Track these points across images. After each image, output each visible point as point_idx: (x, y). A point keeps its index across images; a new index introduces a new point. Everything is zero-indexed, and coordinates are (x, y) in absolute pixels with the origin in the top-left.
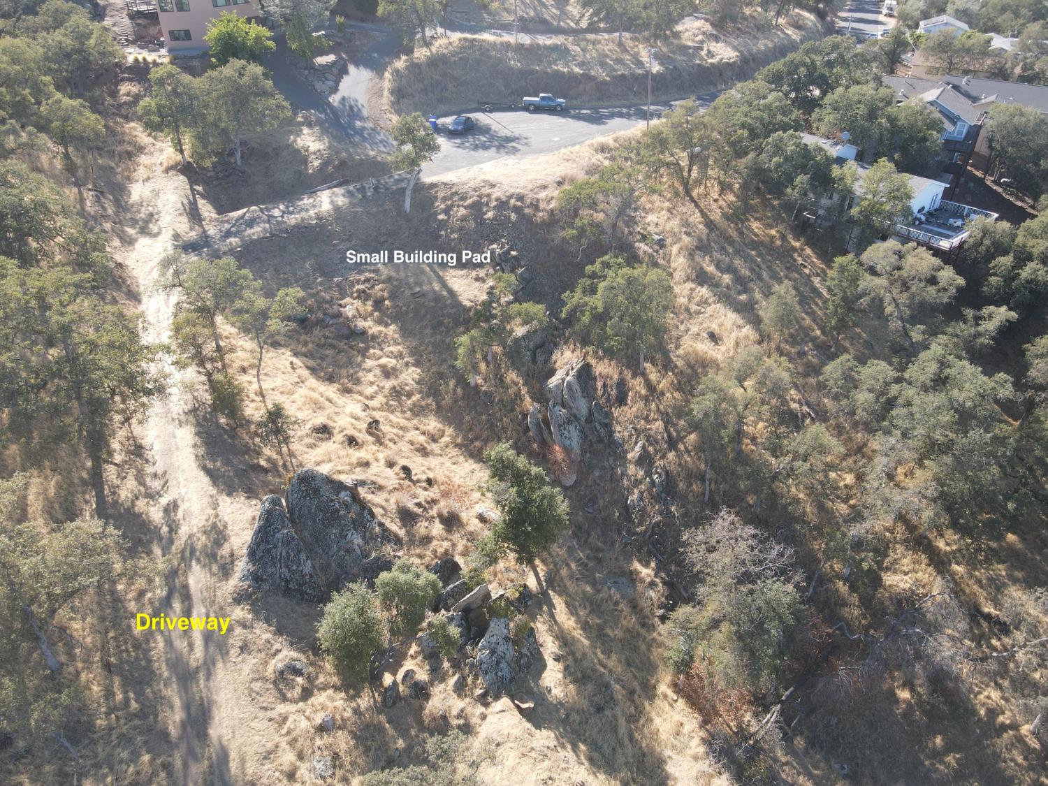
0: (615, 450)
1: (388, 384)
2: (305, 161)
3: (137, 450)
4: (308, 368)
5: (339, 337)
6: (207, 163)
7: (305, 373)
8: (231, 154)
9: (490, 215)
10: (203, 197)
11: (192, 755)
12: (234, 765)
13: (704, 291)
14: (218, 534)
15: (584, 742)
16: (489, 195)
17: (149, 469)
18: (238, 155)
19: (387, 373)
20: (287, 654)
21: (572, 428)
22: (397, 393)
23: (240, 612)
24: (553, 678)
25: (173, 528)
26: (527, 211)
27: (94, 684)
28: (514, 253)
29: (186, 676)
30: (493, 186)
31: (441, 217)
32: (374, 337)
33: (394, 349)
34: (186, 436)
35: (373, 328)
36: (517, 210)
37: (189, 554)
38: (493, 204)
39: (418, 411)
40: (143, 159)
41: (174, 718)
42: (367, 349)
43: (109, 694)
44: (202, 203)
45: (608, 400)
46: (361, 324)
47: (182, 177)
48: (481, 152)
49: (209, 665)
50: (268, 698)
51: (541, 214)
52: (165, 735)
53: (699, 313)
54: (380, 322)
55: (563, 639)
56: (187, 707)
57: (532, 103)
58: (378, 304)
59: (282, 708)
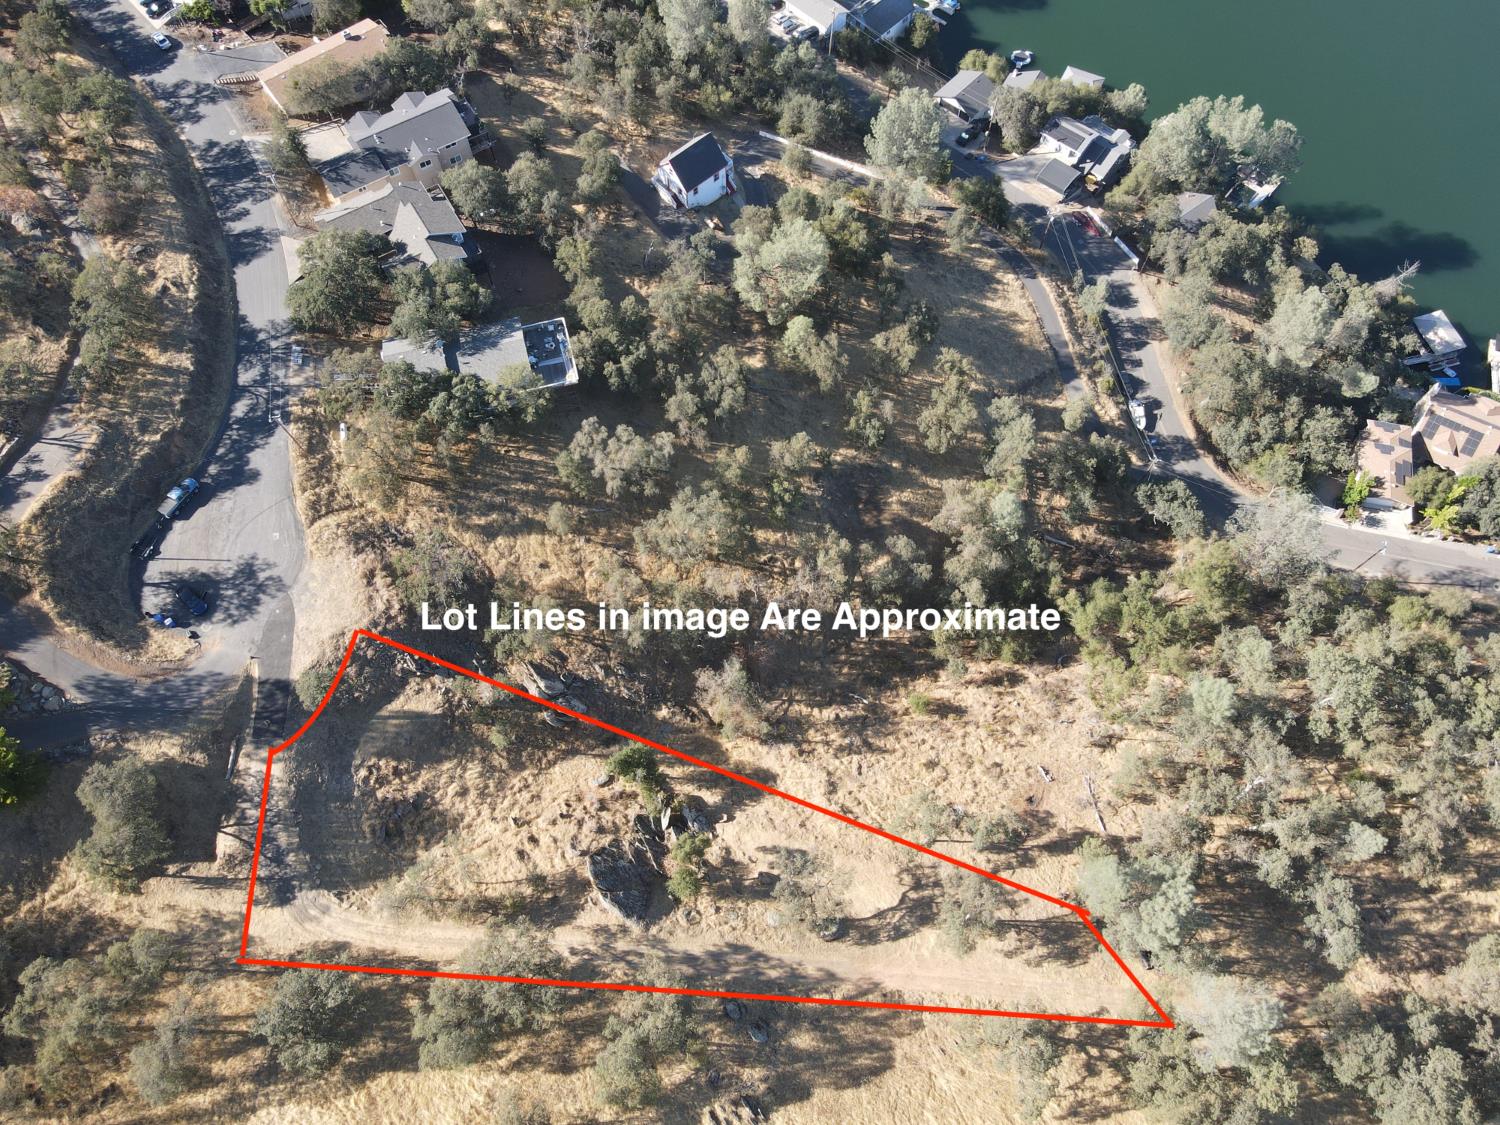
1: (472, 797)
2: (188, 764)
5: (417, 813)
9: (370, 653)
10: (186, 869)
11: (705, 965)
12: (714, 949)
15: (744, 799)
19: (463, 793)
21: (573, 702)
22: (482, 794)
30: (343, 635)
32: (426, 789)
33: (444, 779)
35: (417, 786)
36: (383, 633)
39: (501, 786)
41: (688, 969)
44: (193, 872)
45: (560, 667)
46: (410, 793)
47: (152, 881)
49: (668, 950)
50: (697, 929)
54: (413, 779)
56: (684, 963)
59: (703, 924)
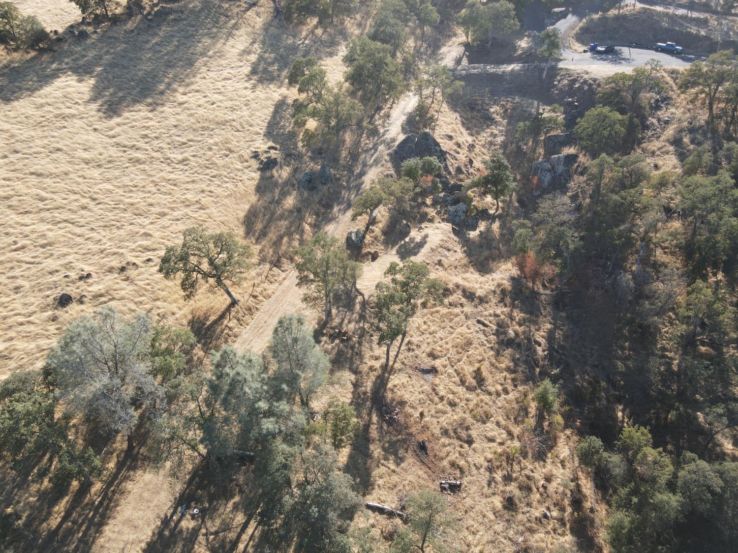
0: (563, 189)
1: (489, 139)
2: (516, 51)
3: (388, 116)
4: (462, 122)
5: (481, 118)
6: (475, 44)
7: (459, 122)
8: (487, 43)
9: (577, 86)
10: (467, 57)
11: (356, 180)
12: (363, 186)
13: (671, 148)
14: (393, 140)
17: (388, 121)
18: (490, 43)
19: (492, 135)
20: (392, 172)
21: (549, 174)
22: (491, 143)
23: (387, 158)
24: (474, 234)
25: (384, 135)
26: (594, 86)
27: (344, 153)
28: (576, 104)
29: (365, 165)
30: (587, 73)
31: (555, 83)
32: (496, 122)
33: (501, 128)
34: (404, 118)
35: (498, 118)
37: (383, 142)
40: (454, 39)
41: (357, 171)
43: (346, 157)
44: (464, 58)
46: (494, 116)
47: (463, 48)
49: (371, 166)
51: (599, 89)
52: (353, 172)
53: (658, 156)
54: (502, 117)
55: (489, 229)
56: (361, 171)
57: (660, 47)
58: (506, 111)
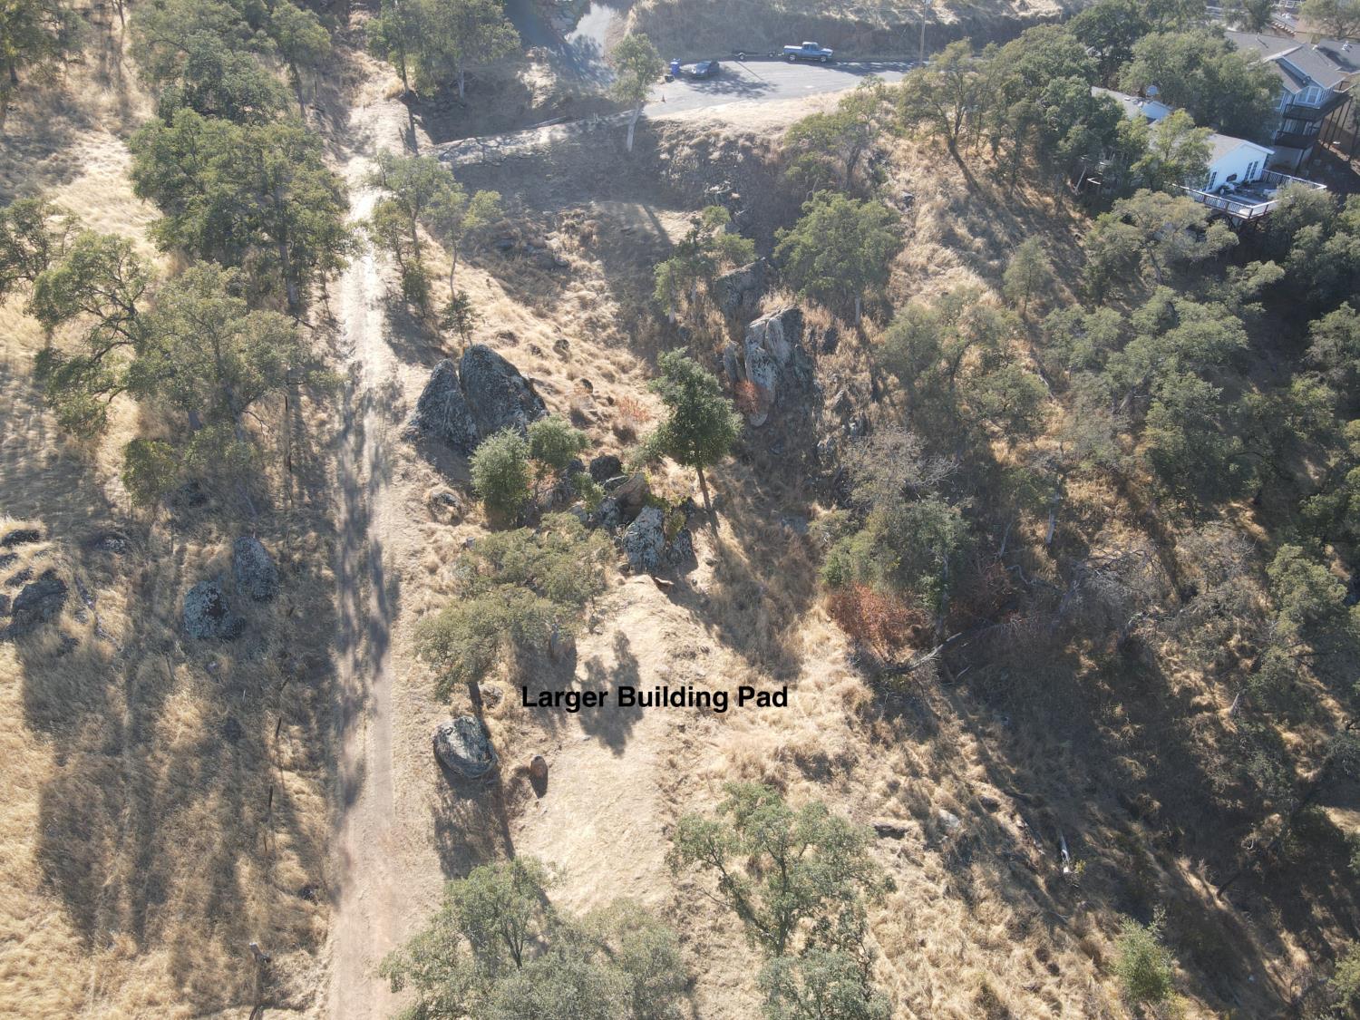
0: (813, 395)
1: (584, 315)
2: (530, 97)
3: (331, 322)
4: (504, 288)
5: (541, 267)
6: (429, 92)
7: (501, 292)
8: (455, 85)
9: (716, 155)
10: (422, 126)
11: (350, 545)
12: (385, 558)
13: (948, 253)
14: (394, 391)
15: (719, 624)
16: (717, 135)
18: (462, 87)
19: (585, 304)
20: (442, 487)
21: (768, 368)
22: (592, 324)
23: (405, 449)
24: (702, 577)
25: (356, 382)
26: (755, 151)
28: (735, 195)
29: (352, 491)
30: (723, 125)
31: (663, 156)
32: (576, 271)
33: (596, 283)
35: (576, 260)
36: (745, 150)
37: (366, 403)
38: (721, 144)
39: (611, 343)
40: (366, 86)
42: (568, 281)
44: (419, 132)
45: (814, 347)
46: (565, 256)
47: (402, 106)
48: (720, 96)
49: (373, 487)
50: (420, 516)
51: (770, 156)
53: (936, 274)
54: (583, 257)
55: (721, 550)
56: (351, 511)
57: (792, 53)
58: (585, 239)
59: (434, 525)
